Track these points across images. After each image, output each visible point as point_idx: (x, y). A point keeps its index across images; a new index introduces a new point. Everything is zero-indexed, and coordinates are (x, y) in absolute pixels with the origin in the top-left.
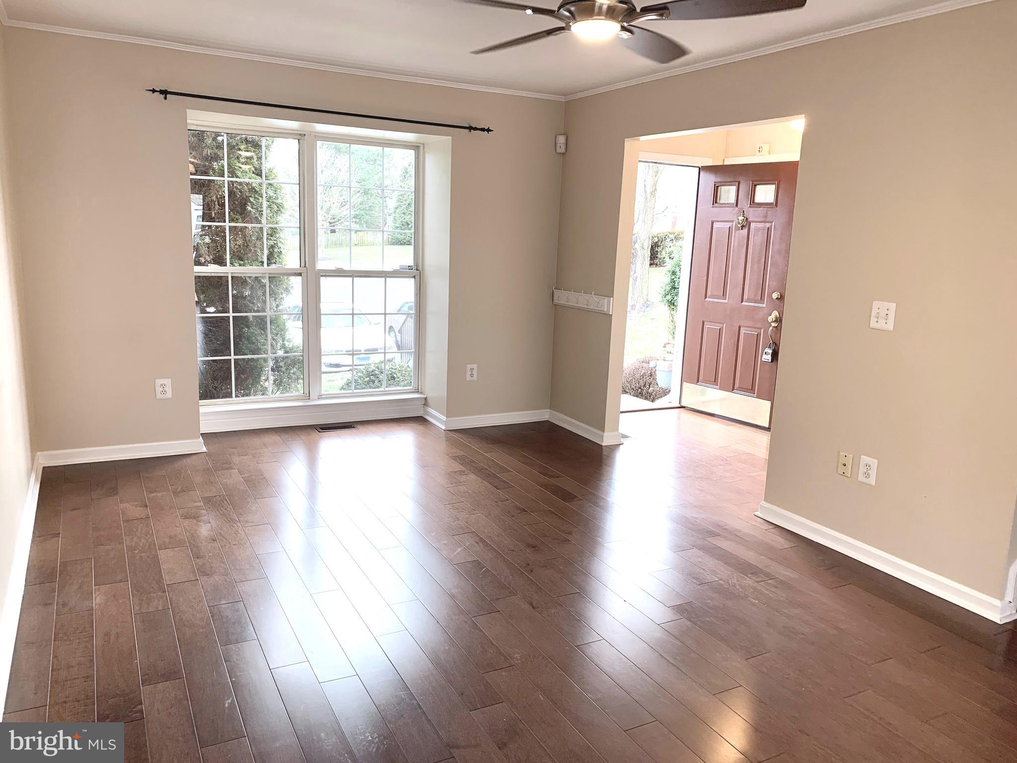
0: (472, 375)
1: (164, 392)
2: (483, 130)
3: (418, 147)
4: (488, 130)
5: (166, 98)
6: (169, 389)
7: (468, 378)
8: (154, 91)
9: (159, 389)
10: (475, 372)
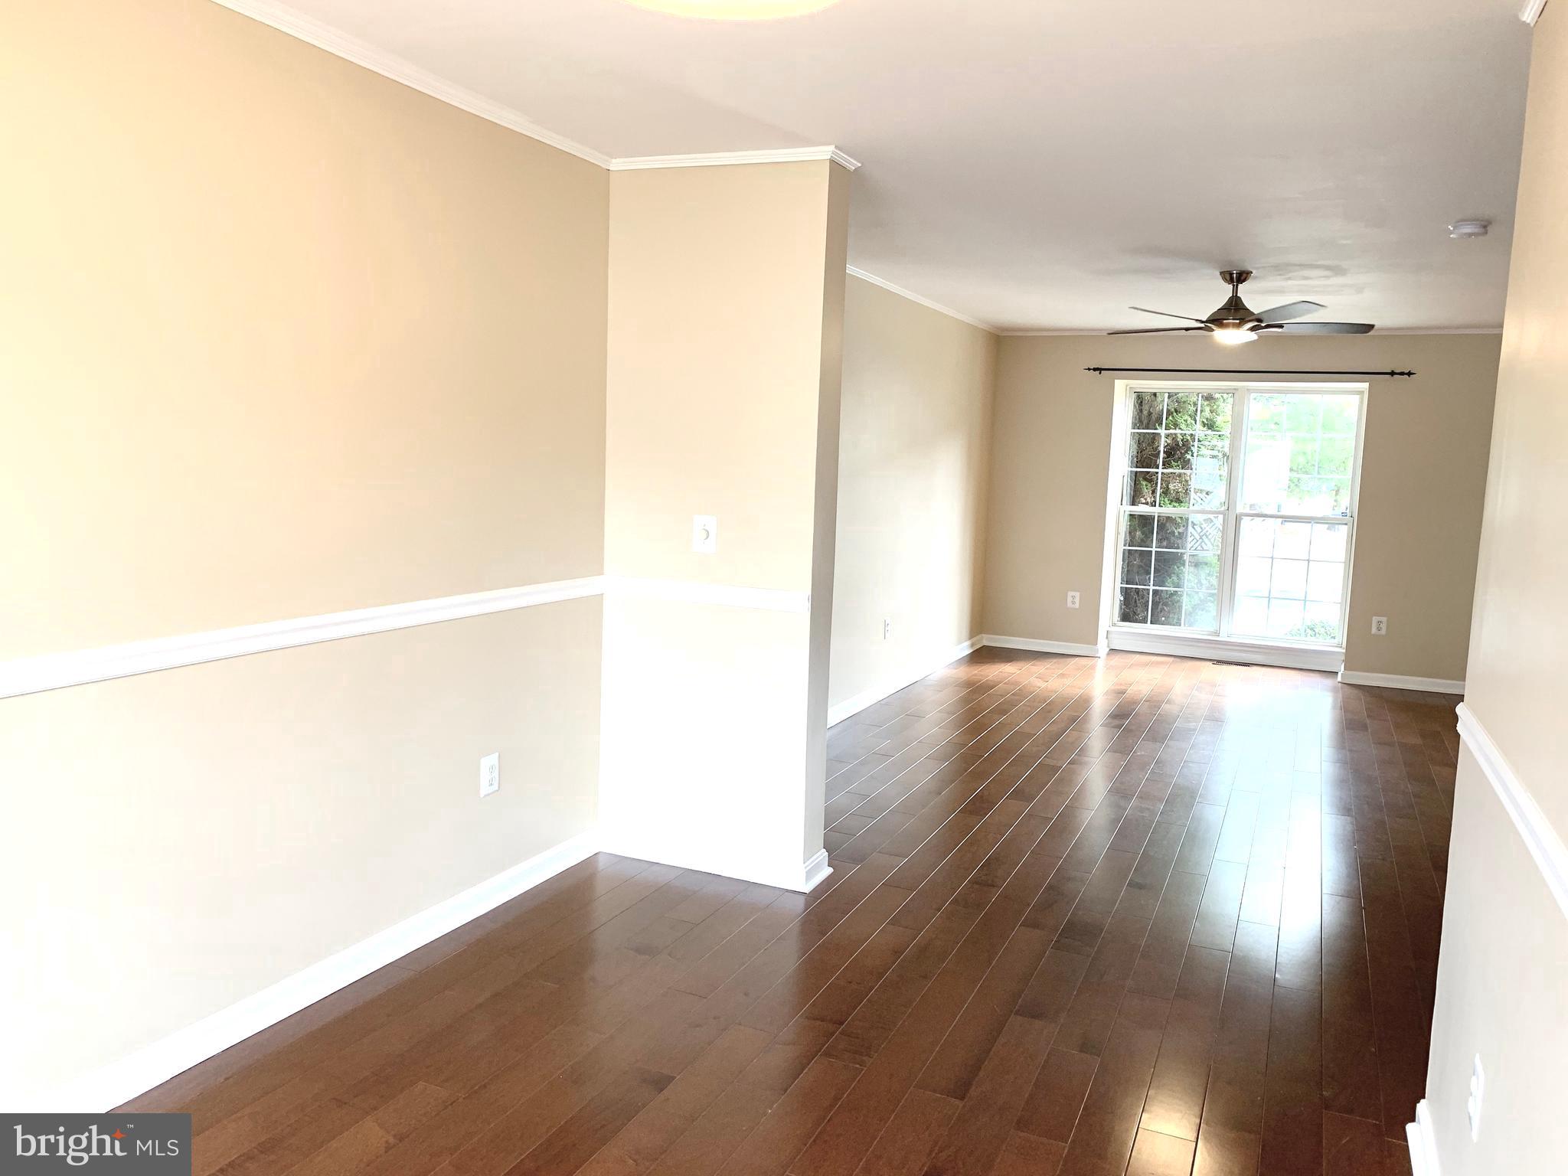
0: (1379, 629)
1: (1074, 603)
2: (1402, 374)
3: (1363, 392)
4: (1409, 374)
5: (1100, 373)
6: (1077, 600)
7: (1374, 630)
8: (1089, 369)
9: (1070, 599)
10: (1384, 626)
